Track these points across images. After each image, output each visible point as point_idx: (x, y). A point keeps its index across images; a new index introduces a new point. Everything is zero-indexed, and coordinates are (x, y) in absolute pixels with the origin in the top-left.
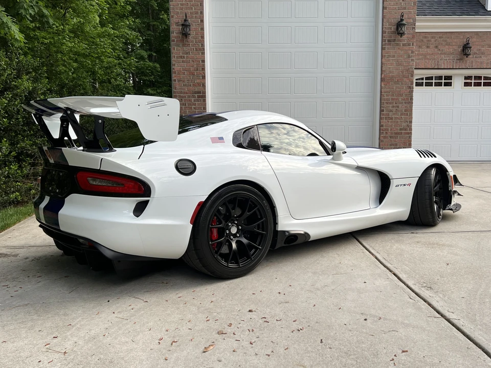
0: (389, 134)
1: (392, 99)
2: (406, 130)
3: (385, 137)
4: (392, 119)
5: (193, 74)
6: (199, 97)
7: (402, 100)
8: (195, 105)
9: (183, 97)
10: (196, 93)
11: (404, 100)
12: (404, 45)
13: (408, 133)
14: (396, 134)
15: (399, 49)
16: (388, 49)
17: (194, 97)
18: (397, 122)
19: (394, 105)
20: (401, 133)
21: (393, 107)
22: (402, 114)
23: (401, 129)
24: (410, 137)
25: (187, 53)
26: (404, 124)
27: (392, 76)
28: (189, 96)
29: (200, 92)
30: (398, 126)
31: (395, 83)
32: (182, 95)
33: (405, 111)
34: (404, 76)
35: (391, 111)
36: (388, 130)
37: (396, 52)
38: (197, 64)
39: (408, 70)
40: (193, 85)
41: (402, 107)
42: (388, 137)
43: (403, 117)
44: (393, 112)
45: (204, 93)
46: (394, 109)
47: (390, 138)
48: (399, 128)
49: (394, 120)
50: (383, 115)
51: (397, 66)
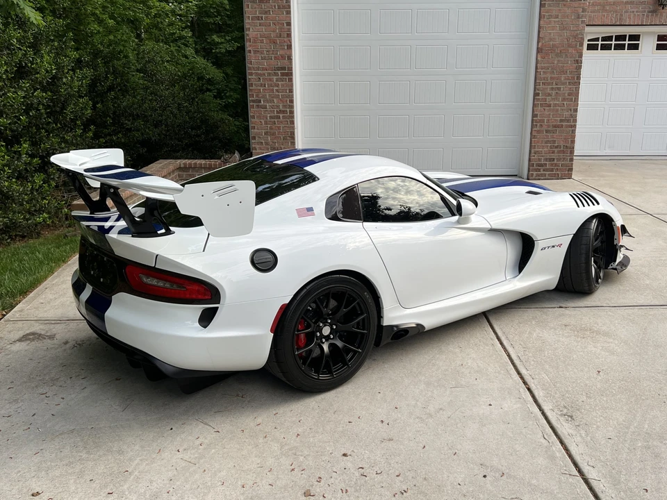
0: (545, 128)
1: (551, 78)
2: (568, 121)
3: (538, 132)
4: (550, 106)
5: (275, 43)
6: (283, 74)
7: (565, 79)
8: (278, 85)
9: (260, 75)
10: (279, 69)
11: (568, 79)
13: (571, 126)
14: (555, 126)
15: (564, 5)
16: (550, 5)
17: (276, 74)
18: (557, 110)
19: (554, 86)
20: (562, 126)
21: (552, 89)
22: (564, 100)
23: (561, 121)
24: (574, 132)
25: (266, 13)
26: (566, 114)
27: (553, 46)
28: (269, 74)
29: (283, 68)
30: (558, 116)
31: (557, 55)
32: (259, 72)
33: (569, 95)
34: (570, 46)
35: (549, 95)
36: (543, 121)
37: (560, 10)
38: (280, 29)
39: (575, 37)
40: (275, 57)
41: (565, 89)
42: (543, 131)
43: (565, 103)
44: (551, 96)
45: (290, 69)
46: (554, 93)
47: (546, 133)
48: (559, 119)
49: (552, 108)
50: (538, 101)
51: (561, 30)
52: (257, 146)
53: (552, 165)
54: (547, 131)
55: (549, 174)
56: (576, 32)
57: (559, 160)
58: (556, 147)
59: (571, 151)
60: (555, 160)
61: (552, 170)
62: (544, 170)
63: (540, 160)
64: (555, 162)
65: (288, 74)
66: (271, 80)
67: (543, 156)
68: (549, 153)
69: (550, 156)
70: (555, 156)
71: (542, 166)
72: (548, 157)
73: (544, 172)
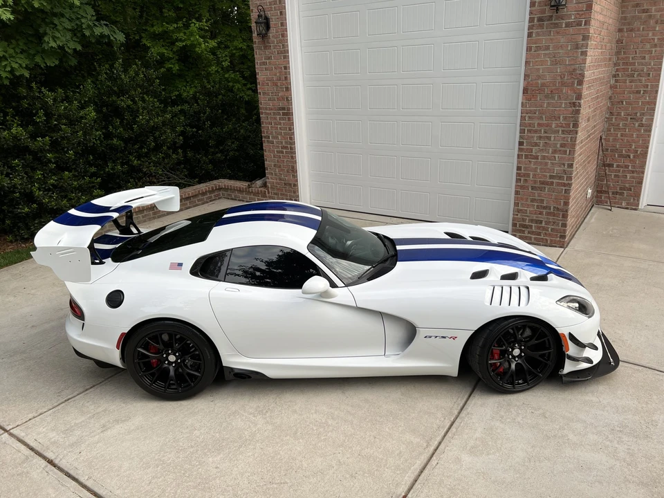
0: (530, 184)
1: (539, 124)
2: (561, 178)
3: (522, 187)
4: (537, 158)
5: (276, 85)
6: (284, 114)
7: (557, 126)
8: (280, 124)
9: (268, 114)
10: (280, 109)
11: (562, 127)
12: (568, 25)
13: (564, 185)
14: (542, 183)
15: (558, 33)
16: (538, 34)
17: (279, 114)
18: (546, 164)
19: (543, 134)
20: (552, 183)
21: (540, 138)
22: (555, 152)
23: (551, 177)
24: (567, 192)
26: (557, 169)
27: (543, 85)
28: (274, 114)
30: (547, 171)
31: (547, 97)
32: (268, 111)
33: (561, 146)
34: (563, 84)
35: (536, 145)
36: (528, 175)
37: (551, 39)
38: (280, 72)
39: (571, 73)
40: (278, 99)
41: (557, 139)
42: (527, 187)
43: (557, 156)
44: (539, 146)
45: (289, 109)
46: (542, 142)
47: (532, 189)
48: (548, 174)
49: (539, 160)
50: (521, 152)
51: (553, 65)
53: (539, 228)
54: (533, 188)
55: (535, 238)
56: (573, 67)
57: (547, 223)
58: (545, 208)
59: (563, 215)
60: (543, 223)
61: (539, 234)
62: (529, 233)
63: (524, 220)
64: (543, 224)
65: (287, 113)
66: (275, 119)
67: (528, 216)
68: (535, 214)
69: (537, 217)
70: (543, 218)
71: (527, 228)
72: (534, 218)
73: (529, 235)
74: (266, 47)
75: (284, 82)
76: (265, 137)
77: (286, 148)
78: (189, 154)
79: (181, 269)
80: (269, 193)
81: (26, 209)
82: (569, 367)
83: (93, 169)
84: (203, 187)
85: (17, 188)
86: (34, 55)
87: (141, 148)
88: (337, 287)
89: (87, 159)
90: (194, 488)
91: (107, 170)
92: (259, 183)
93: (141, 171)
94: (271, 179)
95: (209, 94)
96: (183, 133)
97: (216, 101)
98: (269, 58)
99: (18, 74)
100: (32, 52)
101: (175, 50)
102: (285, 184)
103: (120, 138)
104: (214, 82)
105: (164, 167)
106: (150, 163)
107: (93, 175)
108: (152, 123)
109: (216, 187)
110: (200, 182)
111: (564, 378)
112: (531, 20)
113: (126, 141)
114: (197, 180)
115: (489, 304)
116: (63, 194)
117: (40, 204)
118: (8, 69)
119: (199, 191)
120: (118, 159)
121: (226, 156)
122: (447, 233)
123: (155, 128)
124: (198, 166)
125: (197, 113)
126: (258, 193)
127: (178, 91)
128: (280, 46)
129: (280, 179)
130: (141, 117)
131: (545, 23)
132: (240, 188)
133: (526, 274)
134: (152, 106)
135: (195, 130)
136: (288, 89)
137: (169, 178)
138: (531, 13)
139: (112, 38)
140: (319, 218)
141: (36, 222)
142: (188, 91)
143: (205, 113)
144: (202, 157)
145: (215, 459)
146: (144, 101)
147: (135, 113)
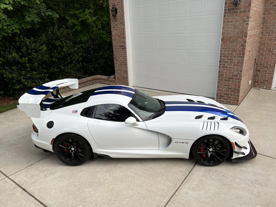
0: (224, 78)
1: (228, 54)
2: (237, 76)
3: (221, 80)
8: (121, 52)
10: (121, 46)
11: (237, 55)
12: (240, 12)
13: (238, 79)
14: (229, 78)
15: (236, 15)
16: (228, 16)
18: (231, 70)
19: (229, 58)
20: (233, 78)
21: (228, 59)
22: (234, 65)
23: (233, 76)
24: (240, 82)
26: (235, 72)
27: (230, 37)
28: (119, 48)
30: (231, 73)
31: (231, 42)
32: (116, 47)
33: (237, 63)
34: (238, 37)
35: (227, 62)
36: (223, 75)
37: (234, 18)
38: (121, 31)
39: (242, 32)
40: (120, 42)
41: (235, 60)
42: (223, 80)
43: (235, 67)
44: (228, 63)
45: (125, 46)
46: (229, 61)
47: (225, 81)
48: (232, 75)
49: (228, 69)
50: (221, 65)
51: (234, 29)
52: (117, 74)
53: (228, 97)
55: (226, 101)
56: (243, 30)
57: (231, 95)
58: (230, 89)
59: (238, 92)
60: (229, 95)
61: (228, 99)
62: (223, 99)
63: (221, 94)
64: (229, 96)
65: (124, 48)
66: (119, 50)
67: (223, 92)
68: (226, 91)
69: (227, 92)
70: (229, 93)
71: (223, 97)
72: (226, 93)
73: (223, 100)
74: (115, 21)
75: (123, 35)
76: (115, 58)
77: (123, 62)
78: (85, 64)
79: (77, 113)
80: (116, 81)
81: (18, 87)
82: (235, 156)
83: (45, 71)
84: (89, 78)
85: (15, 78)
86: (21, 24)
87: (65, 62)
88: (140, 121)
89: (43, 66)
90: (80, 201)
91: (51, 71)
92: (112, 77)
93: (65, 71)
94: (117, 75)
95: (93, 40)
96: (82, 56)
97: (96, 42)
98: (117, 25)
99: (15, 32)
100: (21, 22)
101: (79, 21)
102: (123, 77)
103: (56, 58)
104: (95, 35)
105: (74, 70)
106: (68, 68)
107: (45, 73)
108: (69, 52)
109: (95, 78)
110: (89, 76)
111: (233, 161)
112: (225, 10)
113: (59, 59)
114: (87, 75)
115: (202, 130)
116: (33, 81)
117: (24, 85)
118: (11, 29)
119: (88, 80)
120: (56, 66)
121: (99, 65)
122: (187, 99)
123: (70, 54)
124: (88, 70)
125: (88, 48)
126: (112, 81)
127: (80, 38)
128: (121, 20)
129: (121, 75)
130: (65, 49)
131: (231, 11)
132: (105, 79)
133: (218, 117)
134: (69, 45)
135: (87, 54)
136: (124, 38)
137: (76, 74)
138: (225, 7)
139: (53, 16)
140: (134, 93)
141: (22, 92)
142: (84, 38)
143: (91, 48)
144: (90, 66)
145: (89, 190)
146: (66, 43)
147: (62, 48)
